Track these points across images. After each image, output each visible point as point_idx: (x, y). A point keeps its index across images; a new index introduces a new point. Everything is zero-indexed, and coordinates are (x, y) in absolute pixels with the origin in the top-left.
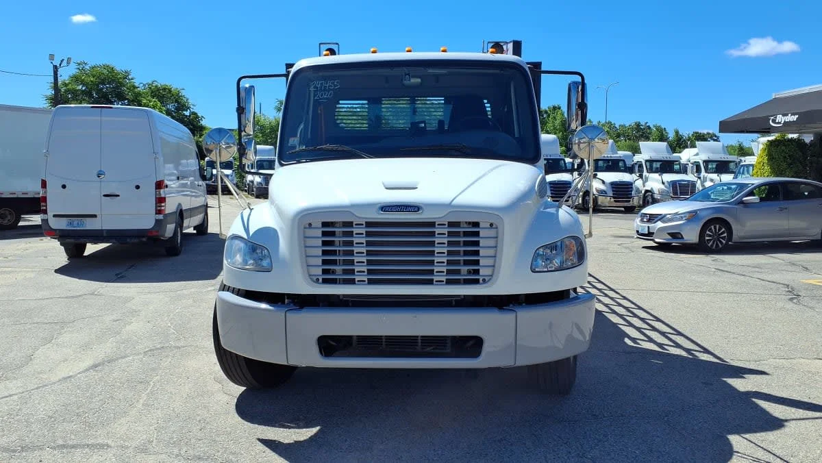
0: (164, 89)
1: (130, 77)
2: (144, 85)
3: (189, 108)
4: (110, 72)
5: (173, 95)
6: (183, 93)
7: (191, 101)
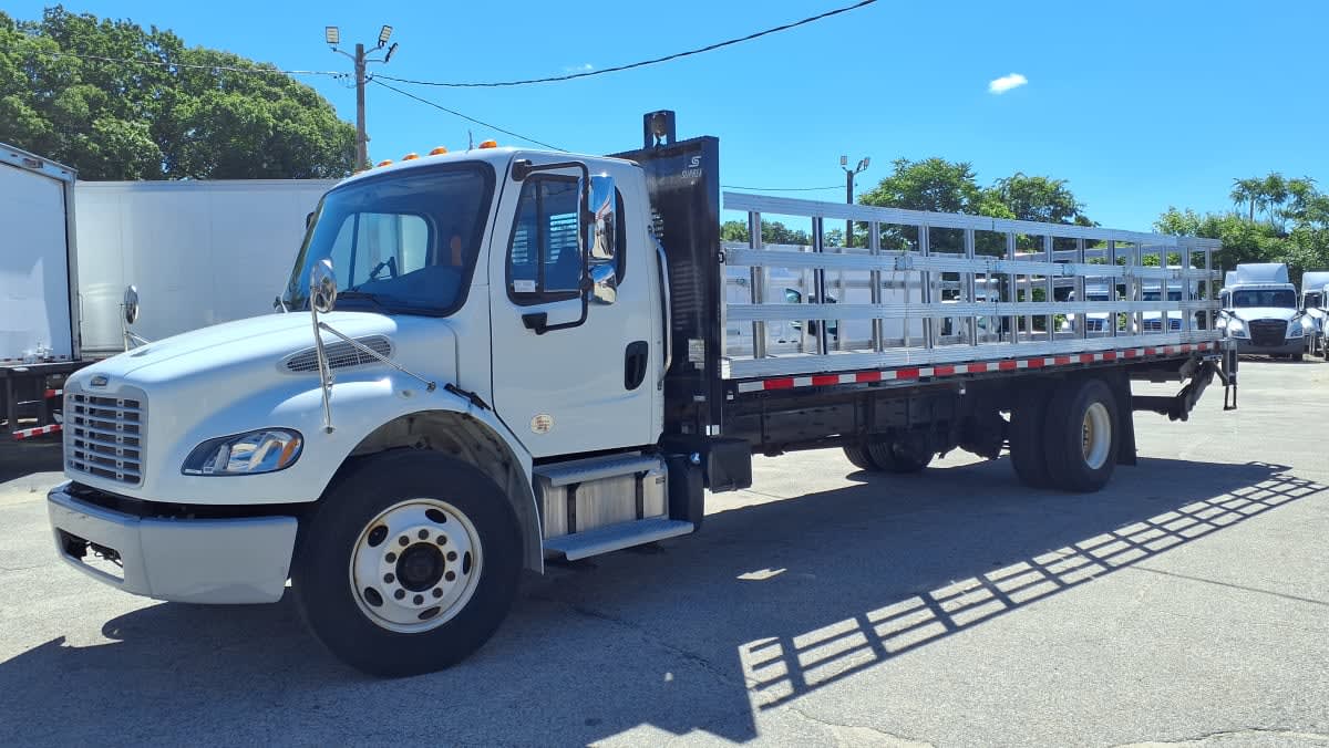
0: (1032, 185)
1: (970, 173)
2: (1003, 182)
3: (1074, 211)
4: (937, 170)
5: (1047, 192)
6: (1066, 187)
7: (1077, 199)
